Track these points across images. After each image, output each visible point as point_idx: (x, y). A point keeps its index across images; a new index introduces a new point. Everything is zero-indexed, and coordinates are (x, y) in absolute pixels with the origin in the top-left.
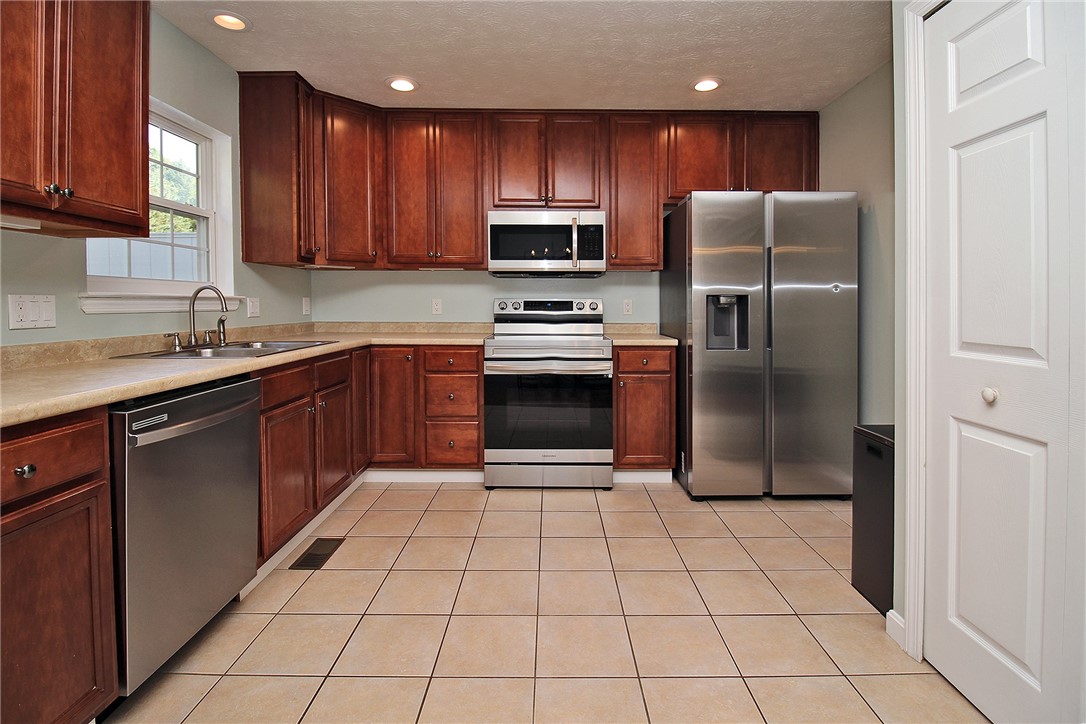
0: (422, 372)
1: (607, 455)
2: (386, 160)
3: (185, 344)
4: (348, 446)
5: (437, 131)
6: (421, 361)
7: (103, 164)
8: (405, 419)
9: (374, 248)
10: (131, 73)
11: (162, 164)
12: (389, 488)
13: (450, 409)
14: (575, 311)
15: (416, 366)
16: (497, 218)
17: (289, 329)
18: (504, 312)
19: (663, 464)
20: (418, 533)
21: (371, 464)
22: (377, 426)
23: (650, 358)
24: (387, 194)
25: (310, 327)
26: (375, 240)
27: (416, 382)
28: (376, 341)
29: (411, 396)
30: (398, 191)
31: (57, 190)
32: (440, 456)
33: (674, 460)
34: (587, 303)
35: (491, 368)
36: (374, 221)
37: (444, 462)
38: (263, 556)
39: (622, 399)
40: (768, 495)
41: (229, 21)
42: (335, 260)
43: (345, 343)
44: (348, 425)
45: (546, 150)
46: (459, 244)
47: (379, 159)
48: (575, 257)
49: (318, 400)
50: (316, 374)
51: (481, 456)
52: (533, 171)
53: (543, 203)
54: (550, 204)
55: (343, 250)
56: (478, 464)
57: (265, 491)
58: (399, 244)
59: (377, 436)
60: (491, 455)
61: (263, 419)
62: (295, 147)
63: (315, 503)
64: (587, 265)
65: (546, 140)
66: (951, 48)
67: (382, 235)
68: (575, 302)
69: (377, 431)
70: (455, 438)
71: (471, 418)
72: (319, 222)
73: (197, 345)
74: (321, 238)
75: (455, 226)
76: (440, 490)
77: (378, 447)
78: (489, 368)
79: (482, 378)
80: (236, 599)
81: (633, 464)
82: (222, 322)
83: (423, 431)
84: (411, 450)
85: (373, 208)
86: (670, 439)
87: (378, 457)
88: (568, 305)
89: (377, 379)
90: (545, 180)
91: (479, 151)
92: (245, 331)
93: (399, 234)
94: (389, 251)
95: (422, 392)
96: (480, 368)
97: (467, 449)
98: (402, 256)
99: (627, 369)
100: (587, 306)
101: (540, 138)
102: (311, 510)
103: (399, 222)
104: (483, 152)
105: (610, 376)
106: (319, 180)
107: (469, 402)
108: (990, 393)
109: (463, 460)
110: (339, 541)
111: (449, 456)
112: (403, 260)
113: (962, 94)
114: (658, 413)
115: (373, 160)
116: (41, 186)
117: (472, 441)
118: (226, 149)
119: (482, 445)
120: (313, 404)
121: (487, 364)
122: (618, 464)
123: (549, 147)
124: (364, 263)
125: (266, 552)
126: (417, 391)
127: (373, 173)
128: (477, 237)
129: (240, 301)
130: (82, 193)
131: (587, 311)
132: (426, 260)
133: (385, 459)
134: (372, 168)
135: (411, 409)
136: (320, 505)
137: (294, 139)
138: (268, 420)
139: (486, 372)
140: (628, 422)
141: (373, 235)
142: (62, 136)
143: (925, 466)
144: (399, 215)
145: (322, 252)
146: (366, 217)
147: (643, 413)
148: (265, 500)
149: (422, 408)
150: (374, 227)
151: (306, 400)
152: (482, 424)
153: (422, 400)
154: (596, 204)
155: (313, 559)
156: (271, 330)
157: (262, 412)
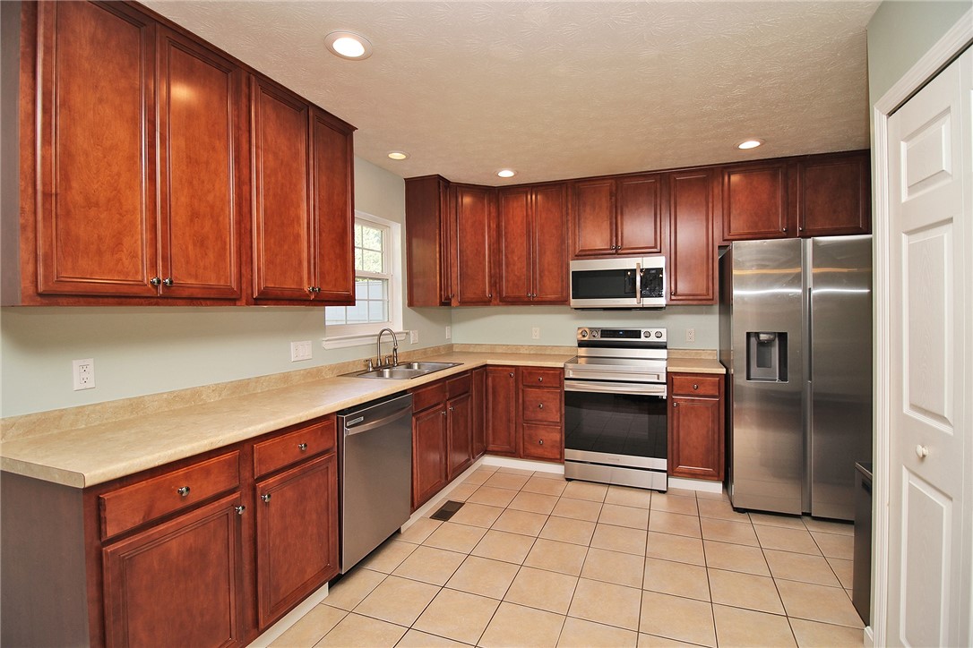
0: (521, 386)
1: (662, 463)
2: (498, 226)
3: (375, 366)
4: (470, 438)
5: (534, 197)
6: (520, 378)
7: (333, 268)
8: (509, 421)
9: (490, 292)
10: (346, 210)
11: (363, 249)
12: (499, 471)
13: (540, 416)
14: (643, 339)
15: (516, 381)
16: (577, 266)
17: (437, 351)
18: (585, 339)
19: (712, 476)
20: (512, 507)
21: (486, 452)
22: (491, 424)
23: (700, 384)
24: (500, 251)
25: (450, 349)
26: (491, 286)
27: (517, 394)
28: (490, 362)
29: (513, 403)
30: (506, 247)
31: (313, 288)
32: (533, 451)
33: (722, 474)
34: (653, 332)
35: (570, 387)
36: (490, 271)
37: (536, 455)
38: (414, 507)
39: (675, 418)
40: (809, 515)
41: (397, 156)
42: (465, 303)
43: (469, 364)
44: (469, 424)
45: (616, 207)
46: (550, 287)
47: (493, 226)
48: (638, 295)
49: (448, 406)
50: (447, 388)
51: (562, 454)
52: (606, 225)
53: (614, 251)
54: (620, 251)
55: (469, 295)
56: (560, 460)
57: (415, 465)
58: (507, 287)
59: (490, 432)
60: (570, 453)
61: (414, 419)
62: (438, 226)
63: (447, 476)
64: (649, 302)
65: (616, 200)
66: (903, 145)
67: (496, 282)
68: (643, 331)
69: (491, 428)
70: (543, 438)
71: (556, 424)
72: (454, 275)
73: (381, 366)
74: (456, 287)
75: (546, 273)
76: (532, 477)
77: (491, 439)
78: (568, 386)
79: (563, 393)
80: (398, 531)
81: (685, 473)
82: (395, 350)
83: (521, 430)
84: (513, 444)
85: (490, 262)
86: (719, 455)
87: (491, 447)
88: (637, 334)
89: (490, 390)
90: (615, 231)
91: (564, 213)
92: (409, 354)
93: (507, 281)
94: (500, 292)
95: (521, 401)
96: (561, 385)
97: (553, 447)
98: (508, 297)
99: (680, 392)
100: (653, 334)
101: (611, 199)
102: (443, 481)
103: (507, 272)
104: (567, 214)
105: (665, 398)
106: (453, 246)
107: (554, 411)
108: (921, 450)
109: (550, 455)
110: (462, 504)
111: (539, 451)
112: (509, 300)
113: (911, 188)
114: (708, 432)
115: (489, 227)
116: (307, 288)
117: (556, 441)
118: (397, 232)
119: (563, 445)
120: (446, 409)
121: (567, 382)
122: (671, 472)
123: (619, 205)
124: (484, 302)
125: (416, 504)
126: (517, 401)
127: (489, 237)
128: (562, 281)
129: (407, 333)
130: (325, 288)
131: (653, 339)
132: (526, 299)
133: (496, 449)
134: (489, 232)
135: (513, 414)
136: (449, 478)
137: (437, 221)
138: (417, 420)
139: (566, 389)
140: (681, 438)
141: (490, 282)
142: (315, 258)
143: (889, 505)
144: (507, 266)
145: (455, 297)
146: (484, 271)
147: (693, 430)
148: (415, 471)
149: (521, 413)
150: (490, 276)
151: (440, 406)
152: (563, 429)
153: (521, 408)
154: (658, 250)
155: (444, 514)
156: (425, 352)
157: (414, 415)
